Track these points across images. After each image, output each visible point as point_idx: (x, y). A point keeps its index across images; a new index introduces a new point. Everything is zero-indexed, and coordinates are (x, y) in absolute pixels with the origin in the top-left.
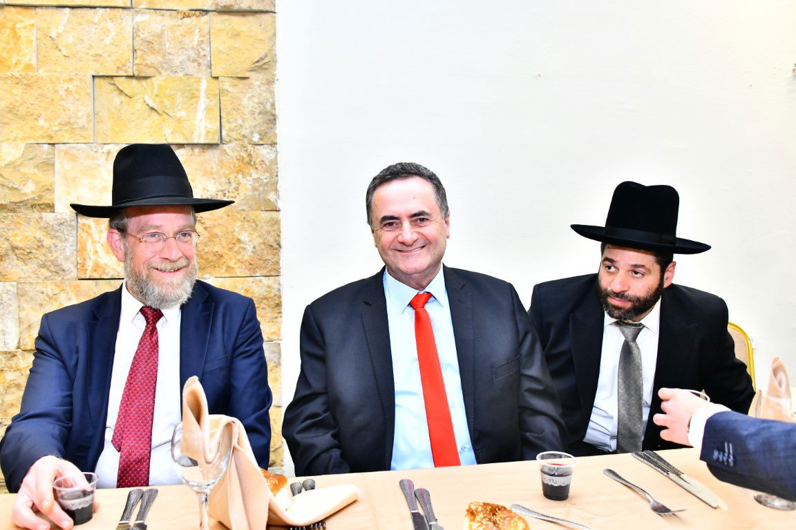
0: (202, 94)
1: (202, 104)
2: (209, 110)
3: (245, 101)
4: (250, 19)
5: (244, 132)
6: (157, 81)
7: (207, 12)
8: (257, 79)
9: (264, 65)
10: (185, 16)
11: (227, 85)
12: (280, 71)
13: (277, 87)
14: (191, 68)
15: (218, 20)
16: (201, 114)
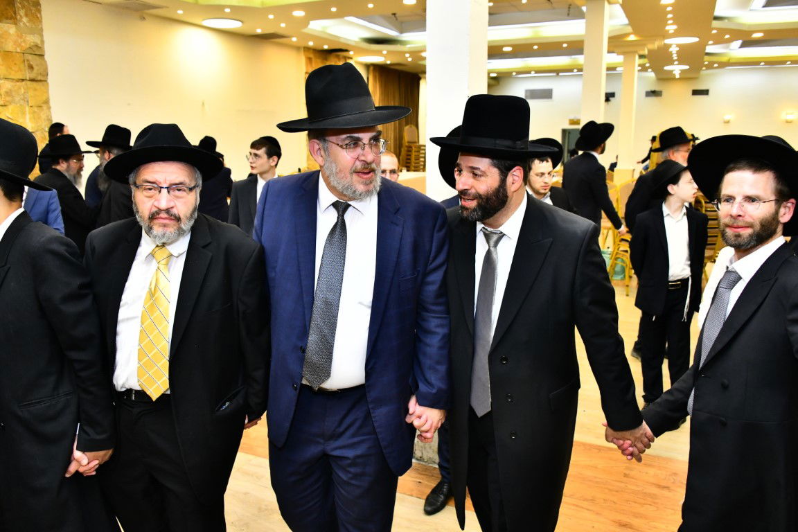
0: (27, 112)
1: (28, 117)
2: (30, 119)
3: (42, 115)
4: (40, 83)
5: (43, 127)
6: (11, 107)
7: (23, 80)
8: (45, 107)
9: (47, 102)
10: (18, 81)
11: (36, 109)
12: (52, 103)
13: (52, 110)
14: (22, 102)
15: (29, 83)
16: (28, 120)
